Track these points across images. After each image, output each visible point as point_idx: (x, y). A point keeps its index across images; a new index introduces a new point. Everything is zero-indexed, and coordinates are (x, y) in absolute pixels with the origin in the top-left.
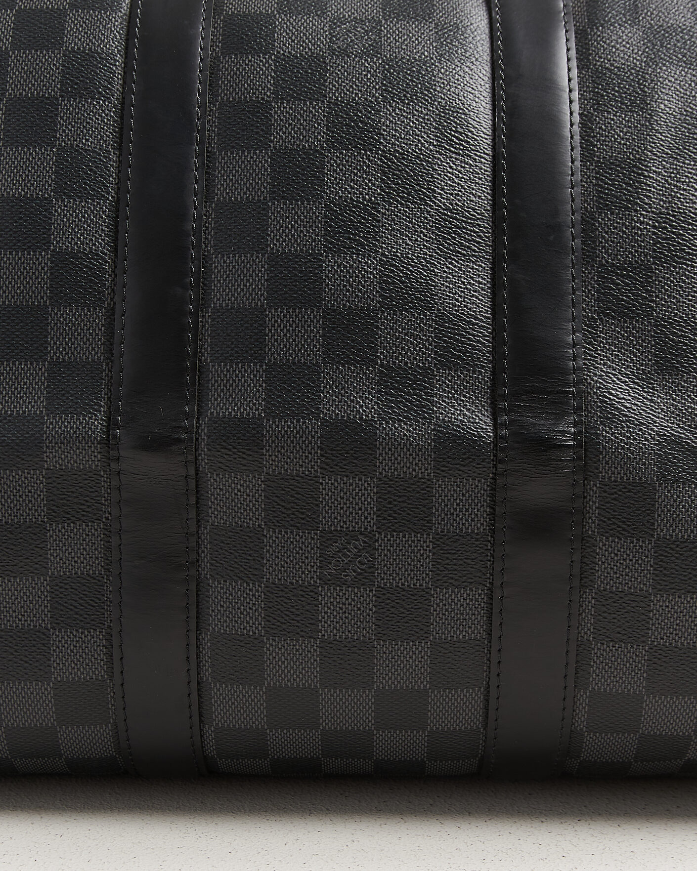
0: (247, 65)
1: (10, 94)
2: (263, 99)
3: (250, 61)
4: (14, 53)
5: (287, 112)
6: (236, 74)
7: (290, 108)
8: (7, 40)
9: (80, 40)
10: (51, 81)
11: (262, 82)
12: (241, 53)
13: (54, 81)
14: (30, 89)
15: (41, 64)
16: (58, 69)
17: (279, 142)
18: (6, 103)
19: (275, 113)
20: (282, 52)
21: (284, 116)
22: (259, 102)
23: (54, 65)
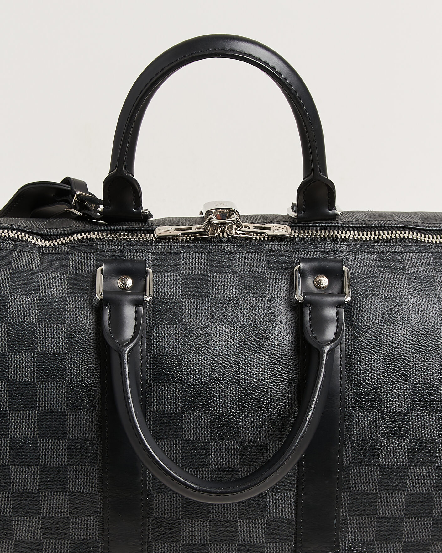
0: (167, 390)
1: (39, 409)
2: (176, 411)
3: (168, 388)
4: (39, 384)
5: (189, 419)
6: (161, 395)
7: (191, 417)
8: (34, 375)
9: (74, 375)
10: (61, 402)
11: (175, 401)
12: (163, 382)
13: (62, 402)
14: (50, 406)
15: (54, 392)
16: (64, 394)
17: (185, 436)
18: (38, 413)
19: (183, 419)
20: (185, 381)
21: (188, 422)
22: (174, 413)
23: (62, 392)
